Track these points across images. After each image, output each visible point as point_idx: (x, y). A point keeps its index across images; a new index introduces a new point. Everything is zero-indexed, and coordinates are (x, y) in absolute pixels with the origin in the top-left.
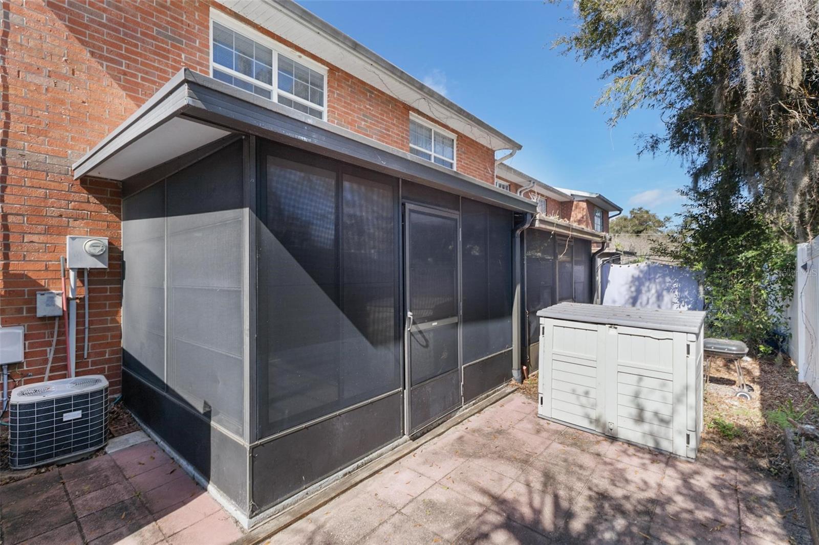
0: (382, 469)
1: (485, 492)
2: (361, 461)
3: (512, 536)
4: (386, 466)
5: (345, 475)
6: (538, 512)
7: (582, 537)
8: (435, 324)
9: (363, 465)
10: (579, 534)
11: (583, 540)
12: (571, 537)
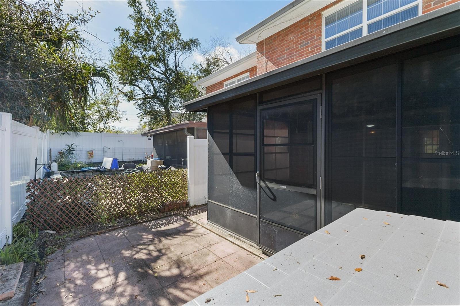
0: (236, 244)
1: (207, 274)
2: (235, 235)
3: (173, 275)
4: (238, 245)
5: (229, 234)
6: (183, 290)
7: (156, 300)
8: (283, 187)
9: (236, 238)
10: (159, 300)
11: (154, 300)
12: (159, 296)
